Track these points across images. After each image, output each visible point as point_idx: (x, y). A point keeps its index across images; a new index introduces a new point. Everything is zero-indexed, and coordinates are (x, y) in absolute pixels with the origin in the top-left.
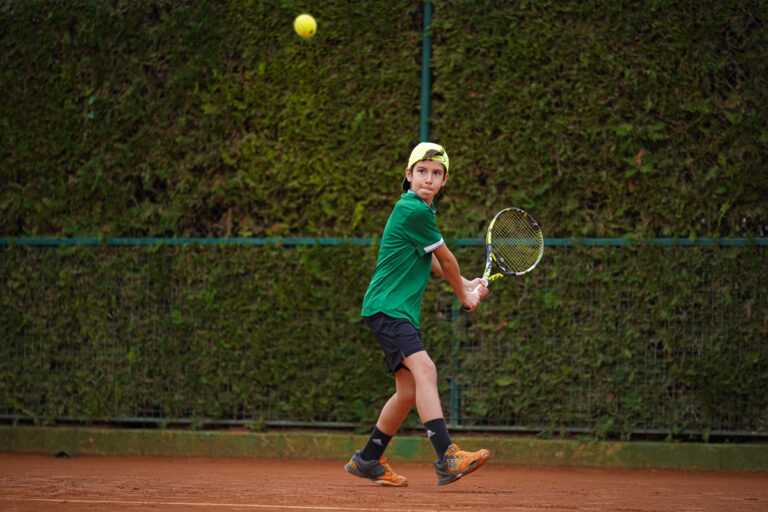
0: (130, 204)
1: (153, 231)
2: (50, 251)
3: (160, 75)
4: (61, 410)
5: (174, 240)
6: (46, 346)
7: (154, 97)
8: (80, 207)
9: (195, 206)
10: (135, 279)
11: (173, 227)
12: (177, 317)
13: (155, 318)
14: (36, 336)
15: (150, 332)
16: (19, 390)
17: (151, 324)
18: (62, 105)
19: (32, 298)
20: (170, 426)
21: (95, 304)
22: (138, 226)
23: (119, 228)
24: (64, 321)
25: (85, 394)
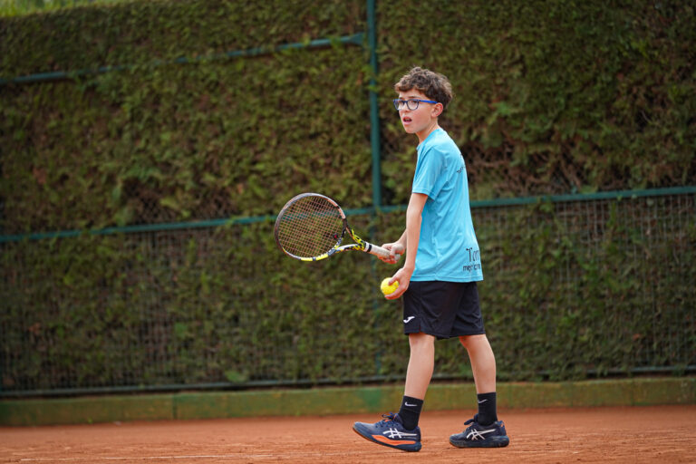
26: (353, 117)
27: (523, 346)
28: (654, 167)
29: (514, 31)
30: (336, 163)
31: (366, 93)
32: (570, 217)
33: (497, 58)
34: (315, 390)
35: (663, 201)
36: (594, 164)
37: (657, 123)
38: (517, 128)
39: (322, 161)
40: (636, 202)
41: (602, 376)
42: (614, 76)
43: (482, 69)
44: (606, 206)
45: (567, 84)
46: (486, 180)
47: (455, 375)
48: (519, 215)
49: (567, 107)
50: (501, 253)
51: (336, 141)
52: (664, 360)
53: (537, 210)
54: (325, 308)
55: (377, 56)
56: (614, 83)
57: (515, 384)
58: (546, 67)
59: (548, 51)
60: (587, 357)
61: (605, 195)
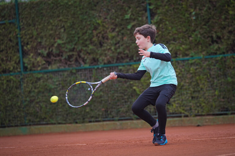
0: (210, 45)
1: (218, 53)
2: (186, 62)
3: (214, 3)
4: (196, 112)
5: (226, 55)
6: (189, 92)
7: (213, 10)
8: (194, 47)
9: (231, 44)
10: (215, 69)
11: (224, 51)
12: (229, 79)
13: (223, 80)
14: (186, 89)
15: (221, 85)
16: (182, 106)
17: (221, 82)
18: (184, 16)
19: (183, 77)
20: (232, 114)
21: (203, 78)
22: (213, 51)
23: (207, 52)
24: (193, 84)
25: (204, 106)
26: (14, 45)
27: (69, 113)
28: (106, 58)
29: (61, 18)
30: (9, 59)
31: (17, 38)
32: (81, 74)
33: (56, 26)
34: (7, 129)
35: (109, 68)
36: (87, 58)
37: (106, 45)
38: (64, 47)
39: (5, 59)
40: (101, 69)
41: (94, 122)
42: (92, 31)
43: (52, 29)
44: (92, 71)
45: (78, 34)
46: (55, 63)
47: (49, 122)
48: (66, 74)
49: (78, 40)
50: (61, 85)
51: (9, 52)
52: (111, 116)
53: (71, 72)
54: (8, 103)
55: (20, 26)
56: (92, 33)
57: (68, 125)
58: (71, 29)
59: (72, 24)
60: (89, 116)
61: (91, 67)
